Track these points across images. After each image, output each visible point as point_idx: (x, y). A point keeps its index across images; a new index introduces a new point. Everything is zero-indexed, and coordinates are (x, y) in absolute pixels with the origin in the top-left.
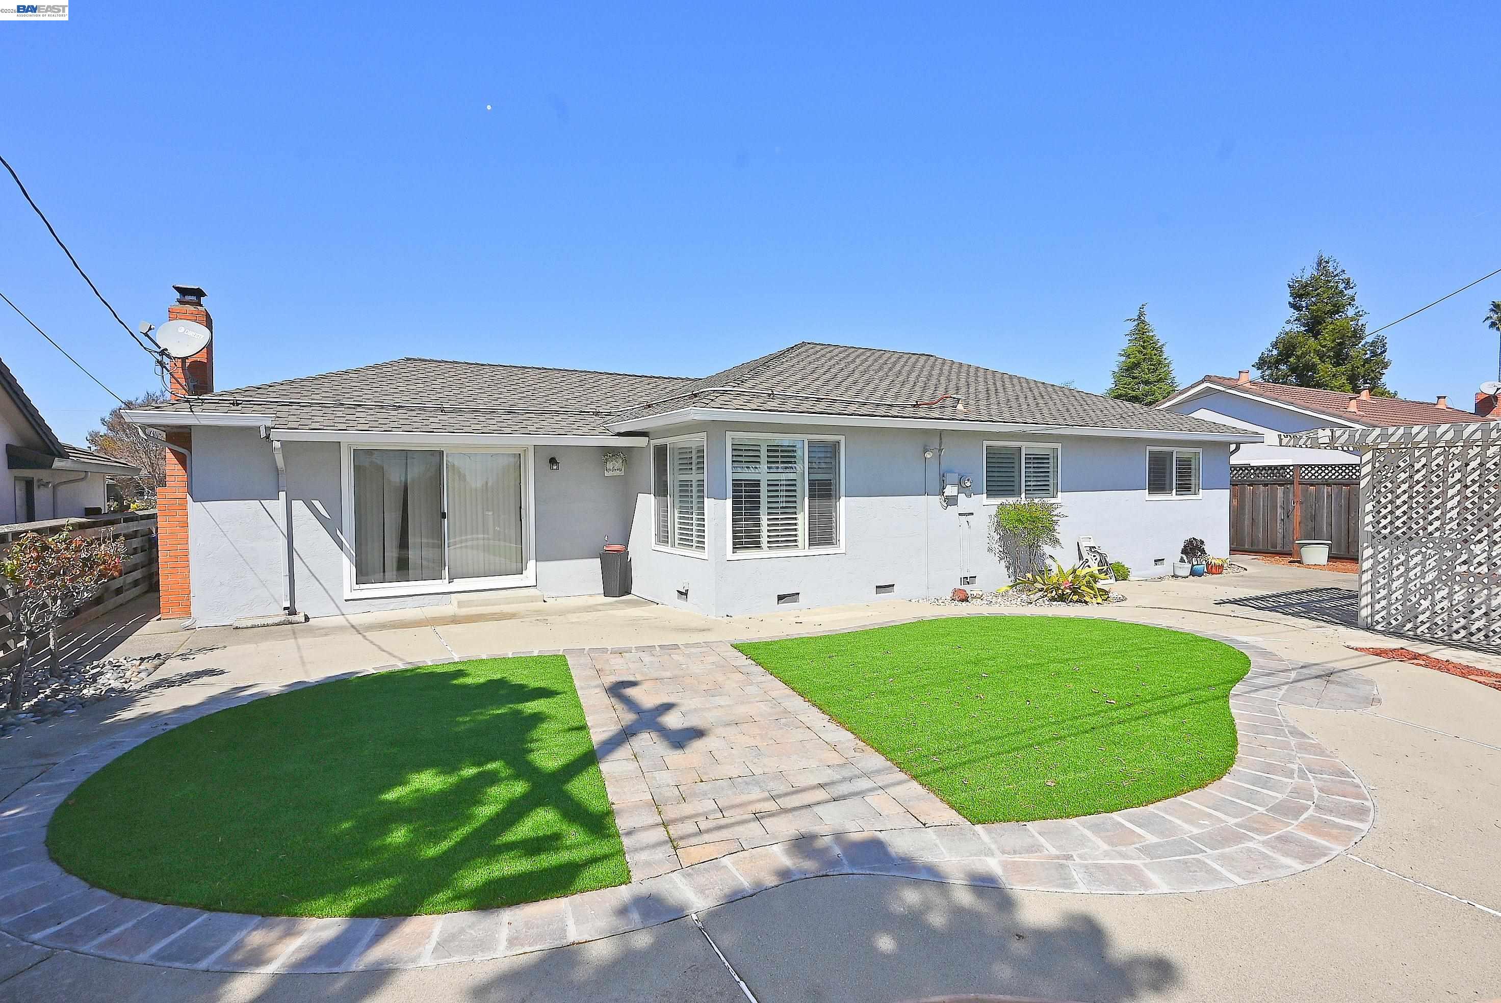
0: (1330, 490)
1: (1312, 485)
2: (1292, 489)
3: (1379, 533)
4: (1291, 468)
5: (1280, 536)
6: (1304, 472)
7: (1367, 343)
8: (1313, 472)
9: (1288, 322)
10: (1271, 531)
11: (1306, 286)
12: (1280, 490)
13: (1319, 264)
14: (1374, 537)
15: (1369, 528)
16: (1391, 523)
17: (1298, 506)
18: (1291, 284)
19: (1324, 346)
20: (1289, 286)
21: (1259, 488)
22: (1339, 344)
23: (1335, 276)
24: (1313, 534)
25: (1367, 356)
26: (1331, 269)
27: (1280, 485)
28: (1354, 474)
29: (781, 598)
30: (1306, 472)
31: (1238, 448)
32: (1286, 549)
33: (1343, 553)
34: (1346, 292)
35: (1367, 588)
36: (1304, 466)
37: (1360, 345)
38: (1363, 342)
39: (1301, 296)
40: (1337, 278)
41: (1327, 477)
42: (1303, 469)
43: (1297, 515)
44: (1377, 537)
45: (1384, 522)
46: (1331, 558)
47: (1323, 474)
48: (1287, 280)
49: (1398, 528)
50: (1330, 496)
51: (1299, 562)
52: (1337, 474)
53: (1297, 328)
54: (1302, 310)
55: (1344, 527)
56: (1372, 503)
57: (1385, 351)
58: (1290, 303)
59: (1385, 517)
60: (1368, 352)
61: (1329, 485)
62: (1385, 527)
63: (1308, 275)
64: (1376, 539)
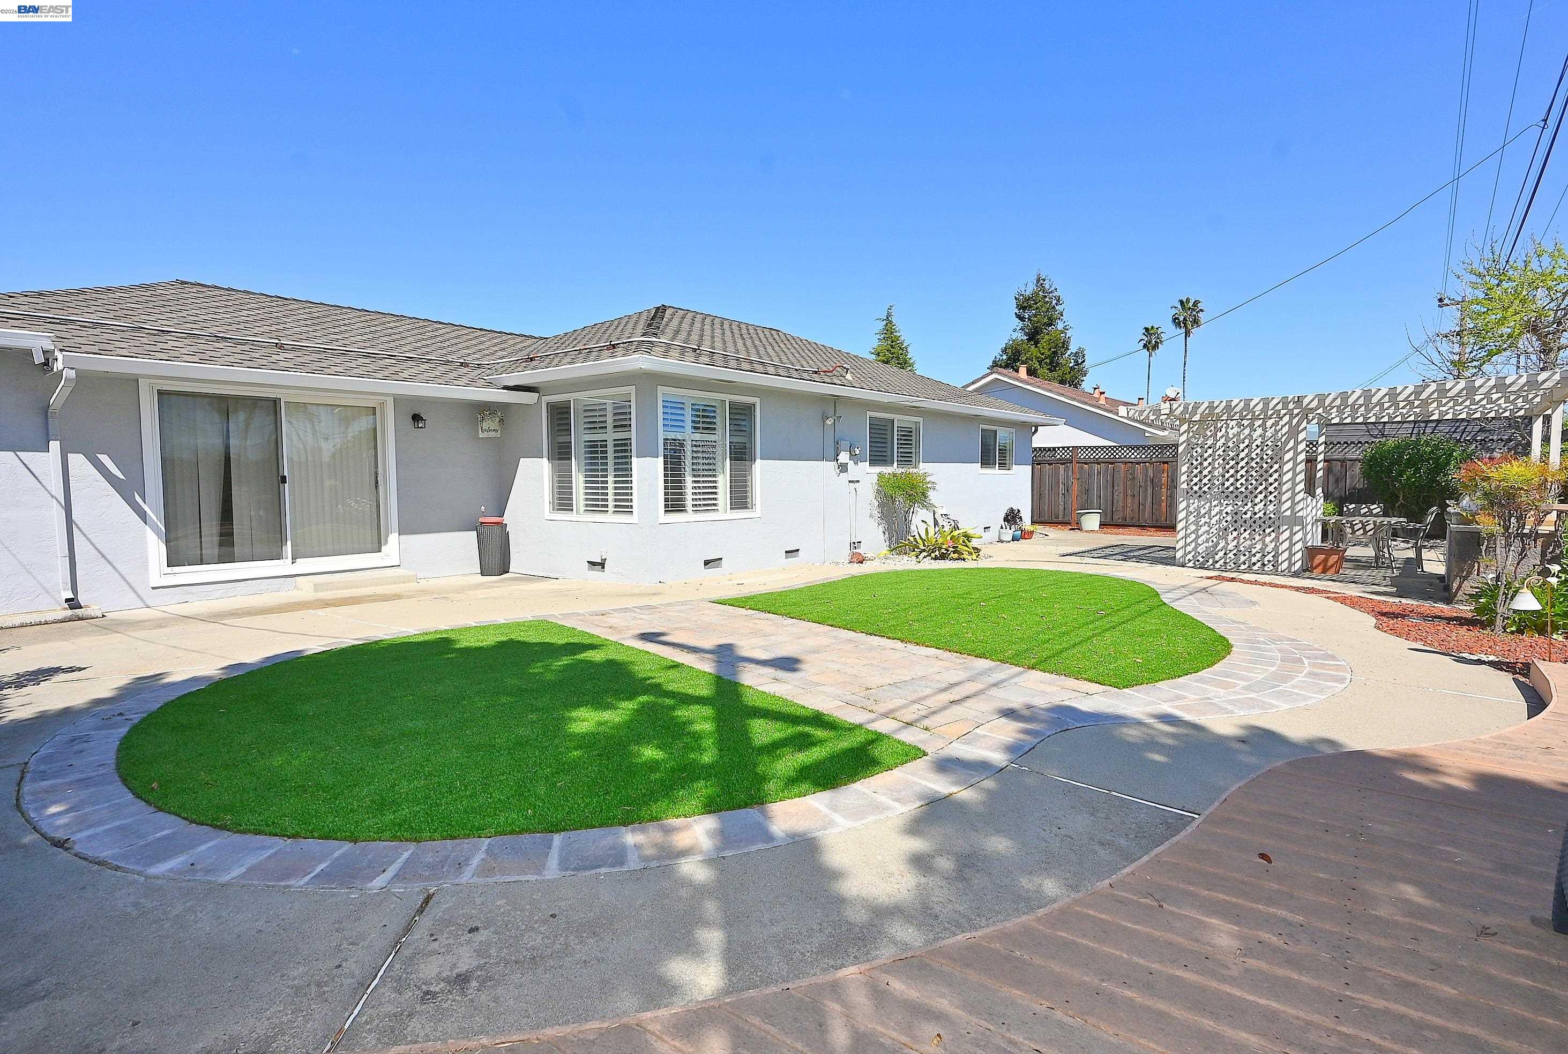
0: (1099, 468)
1: (1086, 463)
2: (1071, 467)
3: (1192, 489)
4: (1071, 449)
5: (1061, 508)
6: (1080, 452)
7: (1072, 353)
8: (1087, 452)
9: (1015, 330)
10: (1054, 505)
11: (1029, 299)
12: (1062, 468)
13: (1038, 281)
14: (1188, 493)
15: (1184, 486)
16: (1200, 480)
17: (1075, 482)
18: (1017, 297)
19: (1042, 354)
20: (1016, 297)
21: (1045, 467)
22: (1054, 353)
23: (1050, 293)
24: (1086, 505)
25: (1071, 365)
26: (1047, 286)
27: (1062, 464)
28: (1117, 454)
29: (707, 563)
30: (1082, 452)
31: (1036, 430)
32: (1066, 519)
33: (1108, 520)
34: (1057, 308)
35: (1182, 534)
36: (1081, 447)
37: (1066, 355)
38: (1069, 352)
39: (1024, 308)
40: (1051, 295)
41: (1097, 457)
42: (1080, 450)
43: (1075, 488)
44: (1189, 493)
45: (1195, 480)
46: (1102, 525)
47: (1094, 454)
48: (1014, 293)
49: (1205, 484)
50: (1099, 473)
51: (1079, 529)
52: (1105, 454)
53: (1021, 336)
54: (1025, 321)
55: (1110, 498)
57: (1084, 361)
58: (1016, 313)
59: (1196, 476)
60: (1073, 361)
61: (1098, 463)
62: (1196, 484)
63: (1030, 290)
64: (1189, 495)
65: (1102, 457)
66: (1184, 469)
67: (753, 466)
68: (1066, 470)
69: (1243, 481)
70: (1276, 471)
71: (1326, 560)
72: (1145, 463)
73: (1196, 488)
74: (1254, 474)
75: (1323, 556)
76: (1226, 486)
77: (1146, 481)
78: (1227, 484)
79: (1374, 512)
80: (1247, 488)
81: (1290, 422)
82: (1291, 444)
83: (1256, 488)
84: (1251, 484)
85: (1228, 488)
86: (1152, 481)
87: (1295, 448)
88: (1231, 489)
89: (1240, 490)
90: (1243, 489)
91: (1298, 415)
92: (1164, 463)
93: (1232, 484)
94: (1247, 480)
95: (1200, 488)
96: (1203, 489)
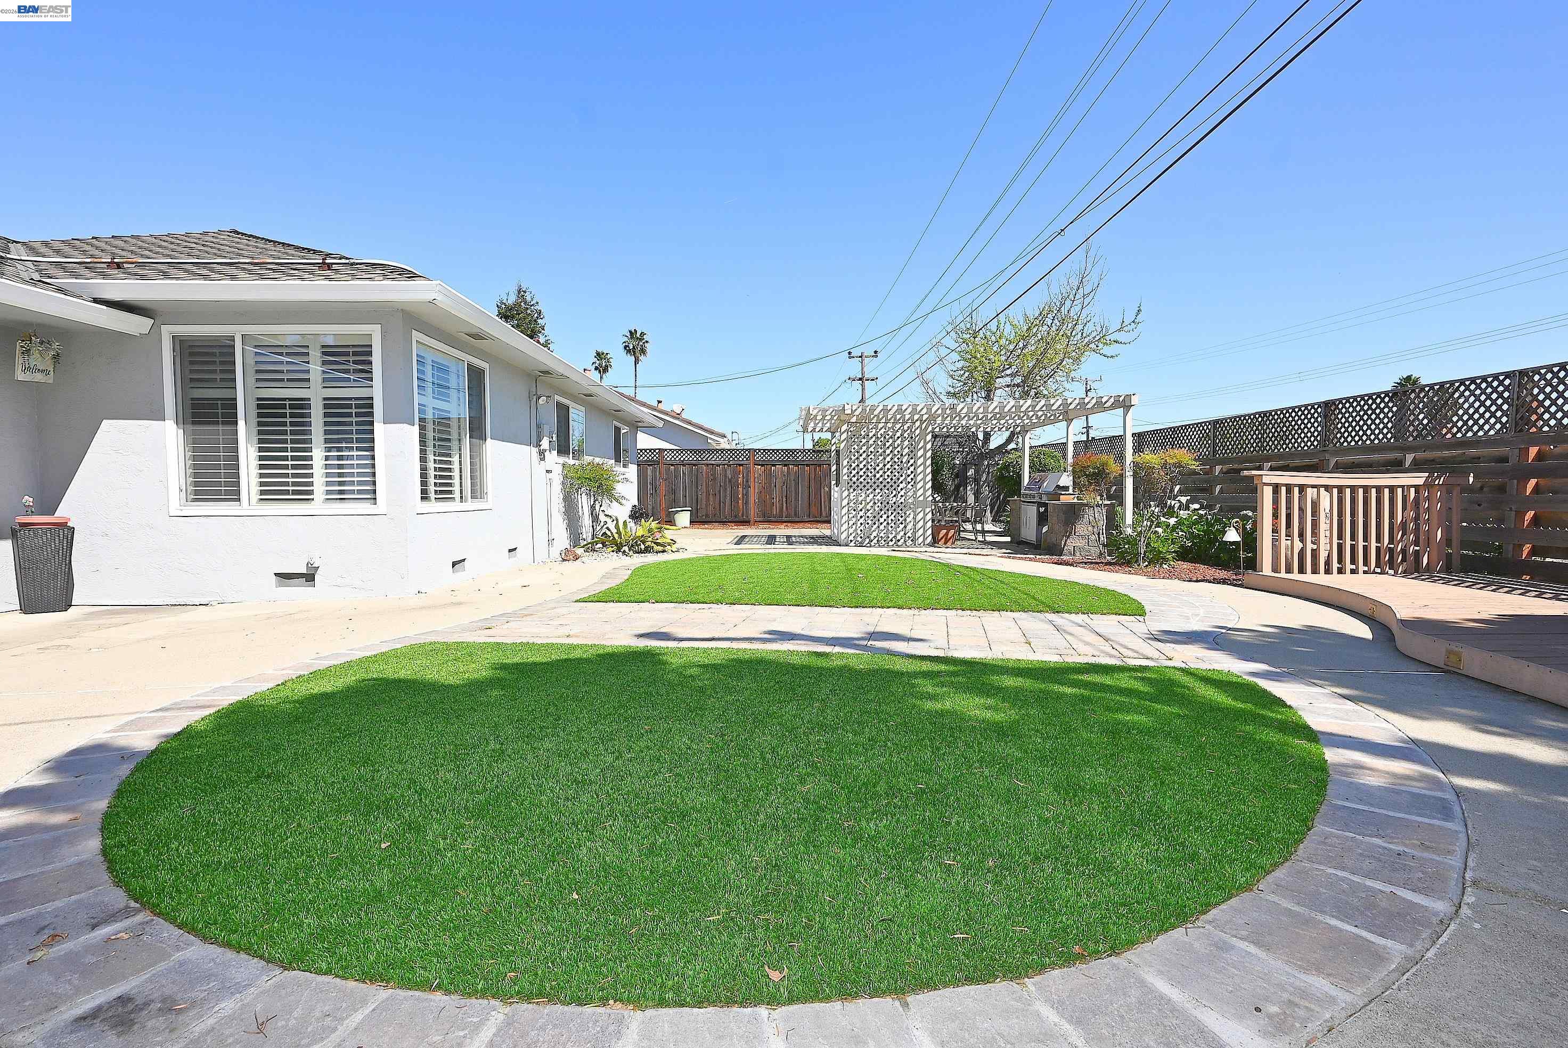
0: (684, 469)
1: (672, 465)
2: (658, 468)
3: (851, 480)
4: (658, 451)
5: (650, 507)
8: (672, 455)
11: (511, 309)
12: (650, 469)
13: (519, 292)
14: (848, 483)
15: (845, 477)
16: (858, 473)
17: (663, 483)
18: (499, 304)
23: (531, 306)
24: (674, 503)
26: (528, 299)
27: (650, 465)
28: (700, 456)
29: (454, 564)
30: (668, 455)
33: (698, 517)
34: (539, 321)
36: (666, 450)
39: (506, 317)
41: (682, 459)
42: (666, 452)
43: (663, 489)
46: (691, 522)
47: (680, 457)
49: (861, 476)
50: (684, 474)
52: (688, 457)
55: (694, 498)
59: (854, 469)
61: (684, 465)
62: (854, 476)
63: (512, 300)
64: (850, 485)
65: (686, 459)
66: (845, 463)
67: (484, 446)
68: (654, 471)
69: (889, 473)
70: (912, 465)
71: (947, 534)
72: (724, 465)
73: (854, 479)
74: (897, 467)
75: (945, 531)
76: (877, 477)
77: (725, 481)
78: (878, 476)
79: (937, 499)
80: (892, 479)
81: (920, 426)
82: (922, 444)
83: (898, 479)
84: (895, 476)
85: (878, 479)
86: (730, 481)
87: (924, 447)
88: (881, 479)
89: (887, 481)
90: (889, 480)
91: (925, 421)
92: (740, 465)
93: (881, 476)
94: (891, 472)
95: (858, 480)
96: (860, 480)
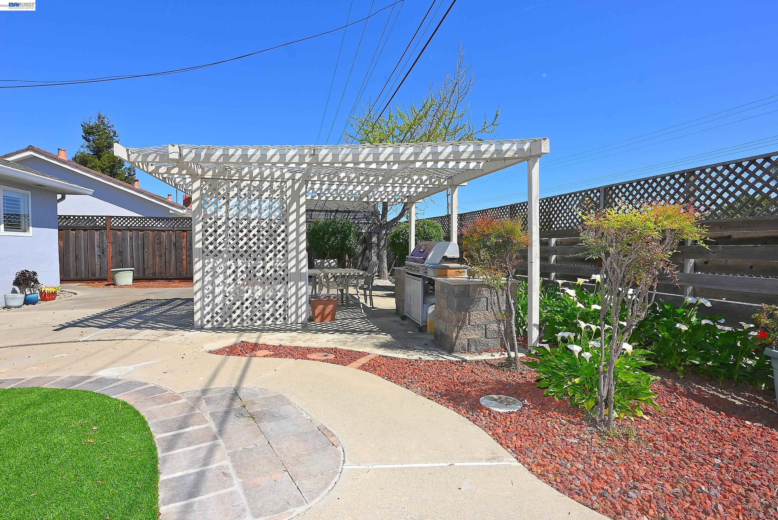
0: (131, 234)
1: (119, 230)
2: (105, 233)
3: (207, 248)
4: (104, 218)
5: (98, 267)
6: (113, 221)
7: (126, 168)
8: (120, 221)
9: (82, 147)
10: (91, 264)
11: (92, 128)
12: (97, 234)
13: (99, 117)
14: (203, 252)
15: (199, 245)
17: (110, 246)
18: (83, 124)
19: (104, 165)
20: (82, 125)
21: (80, 233)
22: (113, 166)
23: (108, 127)
24: (122, 264)
25: (126, 175)
26: (106, 123)
27: (97, 230)
28: (146, 223)
30: (115, 221)
31: (63, 198)
32: (103, 276)
33: (141, 275)
34: (114, 138)
35: (199, 295)
36: (113, 217)
37: (122, 169)
38: (124, 167)
39: (89, 134)
40: (109, 129)
41: (129, 225)
42: (113, 219)
43: (110, 251)
44: (205, 253)
45: (211, 239)
46: (135, 280)
47: (126, 223)
48: (81, 122)
49: (220, 244)
50: (131, 238)
51: (114, 284)
52: (135, 223)
53: (87, 151)
54: (90, 142)
55: (141, 259)
56: (201, 223)
57: (135, 174)
58: (82, 136)
59: (211, 235)
60: (127, 173)
61: (130, 230)
62: (211, 244)
63: (93, 122)
64: (205, 254)
65: (133, 225)
68: (101, 236)
69: (255, 240)
70: (283, 231)
71: (324, 309)
72: (169, 231)
73: (211, 247)
74: (265, 234)
75: (322, 306)
76: (240, 245)
77: (170, 245)
78: (241, 243)
80: (258, 247)
81: (292, 186)
82: (294, 207)
83: (267, 247)
84: (263, 243)
85: (242, 247)
86: (175, 245)
87: (297, 210)
88: (245, 248)
89: (253, 249)
90: (255, 248)
91: (299, 180)
92: (183, 231)
93: (246, 243)
94: (258, 239)
95: (216, 248)
96: (218, 249)
